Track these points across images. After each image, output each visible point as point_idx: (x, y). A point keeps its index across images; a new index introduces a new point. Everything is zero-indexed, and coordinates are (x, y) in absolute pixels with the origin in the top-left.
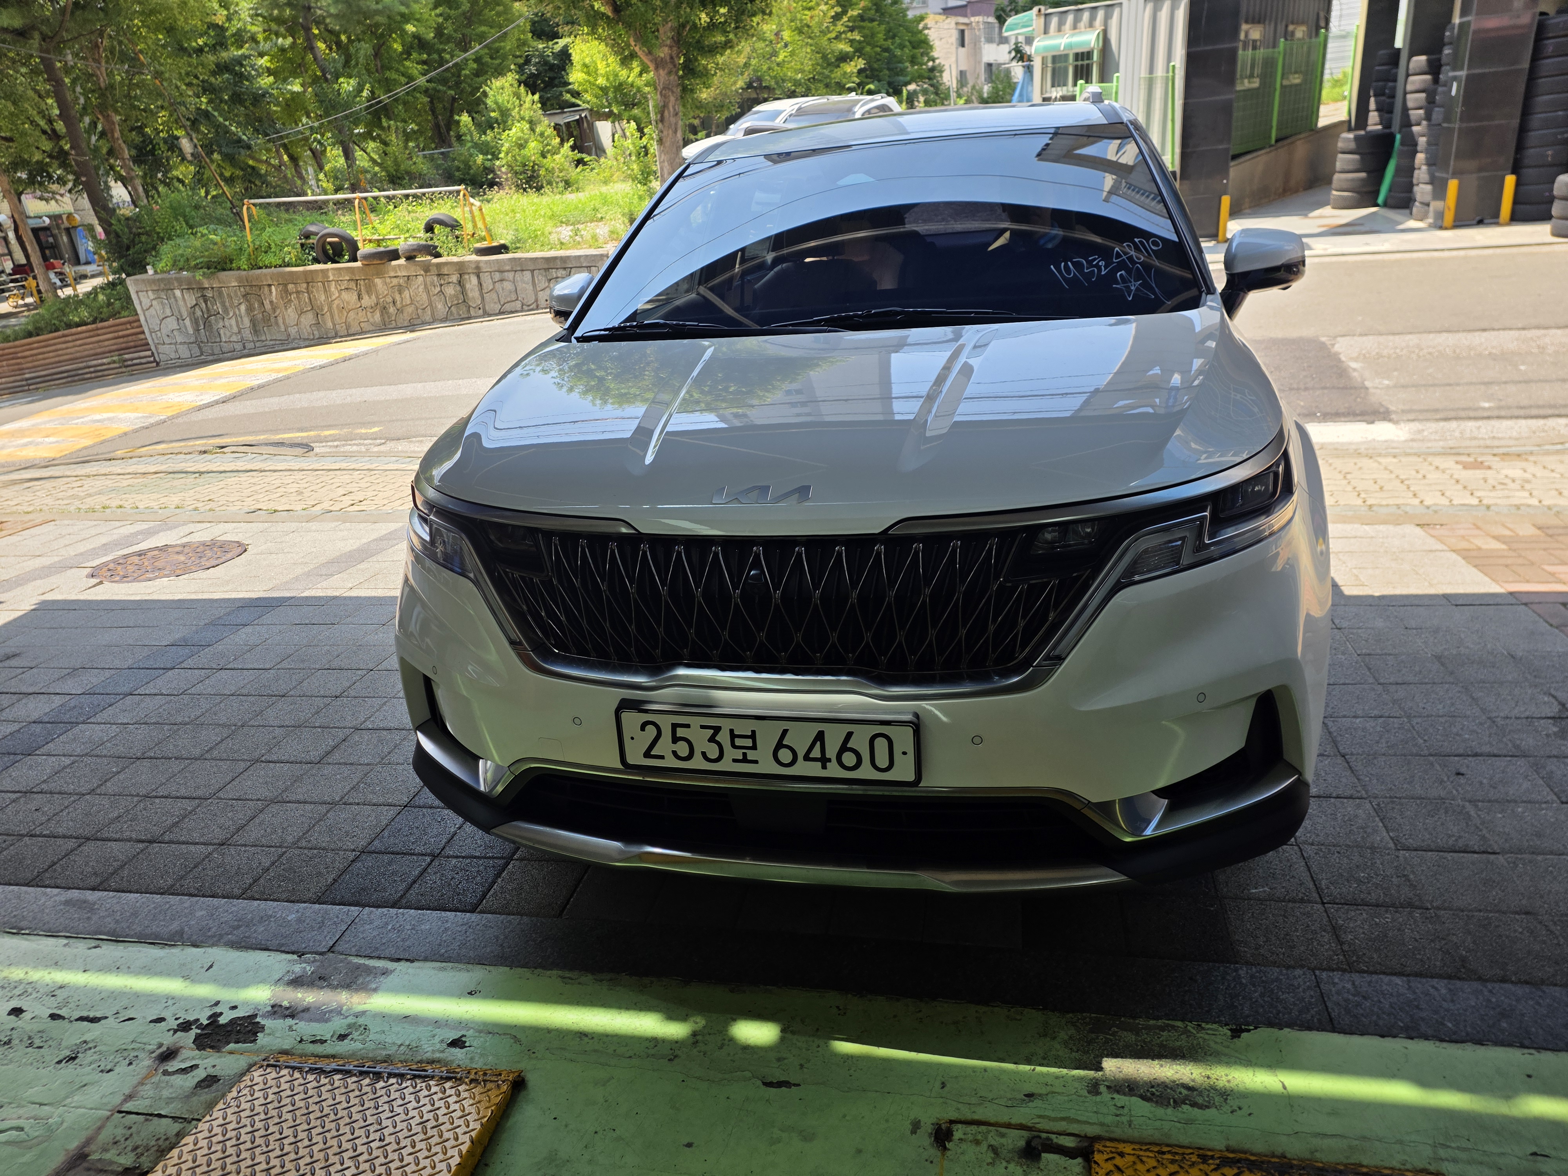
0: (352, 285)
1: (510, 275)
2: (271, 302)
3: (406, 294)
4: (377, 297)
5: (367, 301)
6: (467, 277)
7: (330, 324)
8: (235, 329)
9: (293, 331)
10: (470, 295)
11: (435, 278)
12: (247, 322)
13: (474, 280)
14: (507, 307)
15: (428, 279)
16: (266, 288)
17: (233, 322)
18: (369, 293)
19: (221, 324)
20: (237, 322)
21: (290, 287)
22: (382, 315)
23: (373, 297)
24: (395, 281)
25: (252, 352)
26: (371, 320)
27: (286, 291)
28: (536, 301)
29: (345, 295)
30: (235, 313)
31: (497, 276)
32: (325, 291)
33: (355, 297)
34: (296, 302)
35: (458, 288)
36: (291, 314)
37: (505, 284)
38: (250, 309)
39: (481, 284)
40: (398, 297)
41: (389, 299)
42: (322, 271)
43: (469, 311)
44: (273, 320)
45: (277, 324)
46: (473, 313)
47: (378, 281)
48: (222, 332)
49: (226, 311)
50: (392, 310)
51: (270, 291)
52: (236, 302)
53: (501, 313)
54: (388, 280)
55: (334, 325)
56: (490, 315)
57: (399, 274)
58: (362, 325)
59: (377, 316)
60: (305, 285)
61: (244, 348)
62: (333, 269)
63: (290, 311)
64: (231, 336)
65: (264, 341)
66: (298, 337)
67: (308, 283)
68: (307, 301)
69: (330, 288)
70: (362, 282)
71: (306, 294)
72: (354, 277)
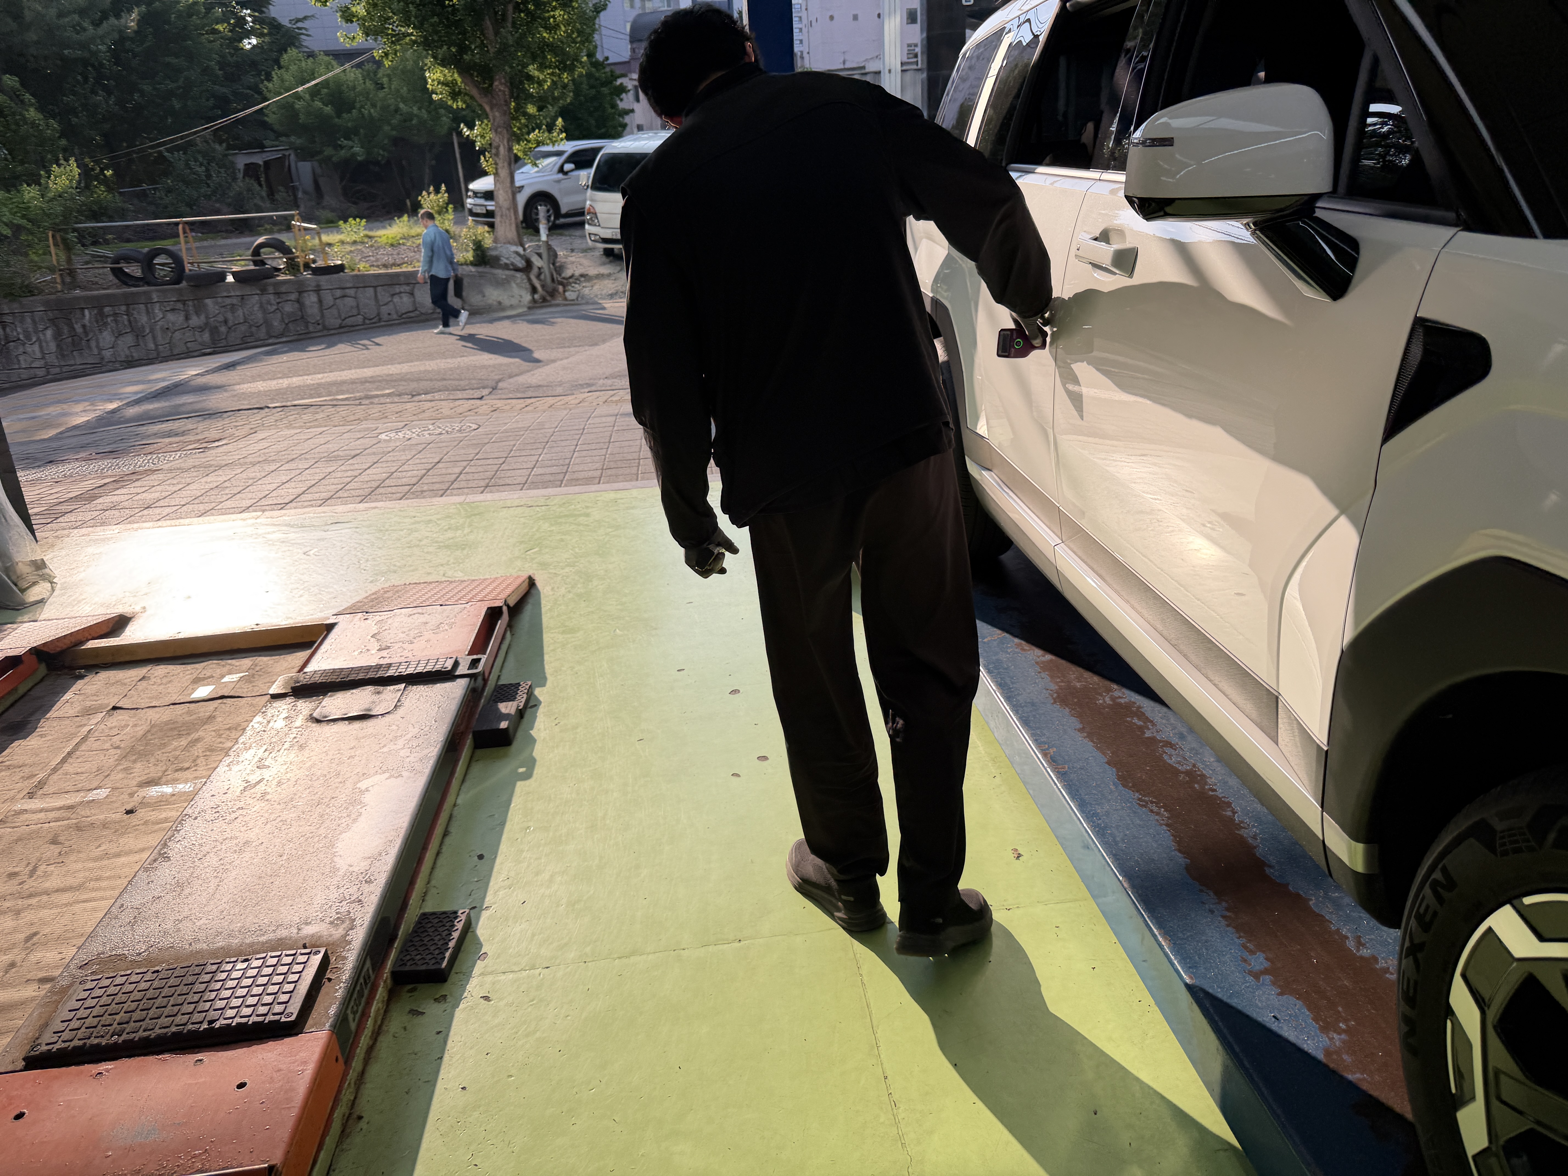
0: (180, 306)
1: (352, 292)
2: (84, 326)
3: (240, 312)
4: (207, 318)
5: (195, 321)
6: (305, 294)
7: (152, 346)
8: (38, 355)
9: (107, 354)
10: (309, 311)
11: (272, 297)
12: (53, 346)
13: (313, 298)
14: (349, 321)
15: (265, 298)
16: (78, 312)
17: (36, 348)
18: (197, 314)
19: (21, 350)
20: (41, 347)
21: (107, 310)
22: (211, 334)
23: (203, 317)
24: (228, 301)
25: (58, 376)
26: (200, 340)
27: (101, 314)
28: (378, 315)
29: (171, 317)
30: (38, 339)
31: (338, 293)
32: (148, 312)
33: (181, 318)
34: (113, 325)
35: (297, 305)
36: (107, 337)
37: (347, 300)
38: (58, 335)
39: (320, 301)
40: (229, 316)
41: (221, 318)
42: (145, 293)
43: (307, 327)
44: (84, 343)
45: (90, 348)
46: (311, 329)
47: (208, 301)
48: (21, 358)
49: (28, 337)
50: (223, 329)
51: (83, 315)
52: (41, 327)
53: (341, 327)
54: (220, 300)
55: (157, 346)
56: (329, 330)
57: (232, 294)
58: (189, 345)
59: (206, 336)
60: (123, 308)
61: (48, 373)
62: (157, 291)
63: (105, 334)
64: (32, 362)
65: (72, 365)
66: (114, 360)
67: (128, 305)
68: (126, 323)
69: (153, 310)
70: (190, 303)
71: (125, 317)
72: (182, 298)
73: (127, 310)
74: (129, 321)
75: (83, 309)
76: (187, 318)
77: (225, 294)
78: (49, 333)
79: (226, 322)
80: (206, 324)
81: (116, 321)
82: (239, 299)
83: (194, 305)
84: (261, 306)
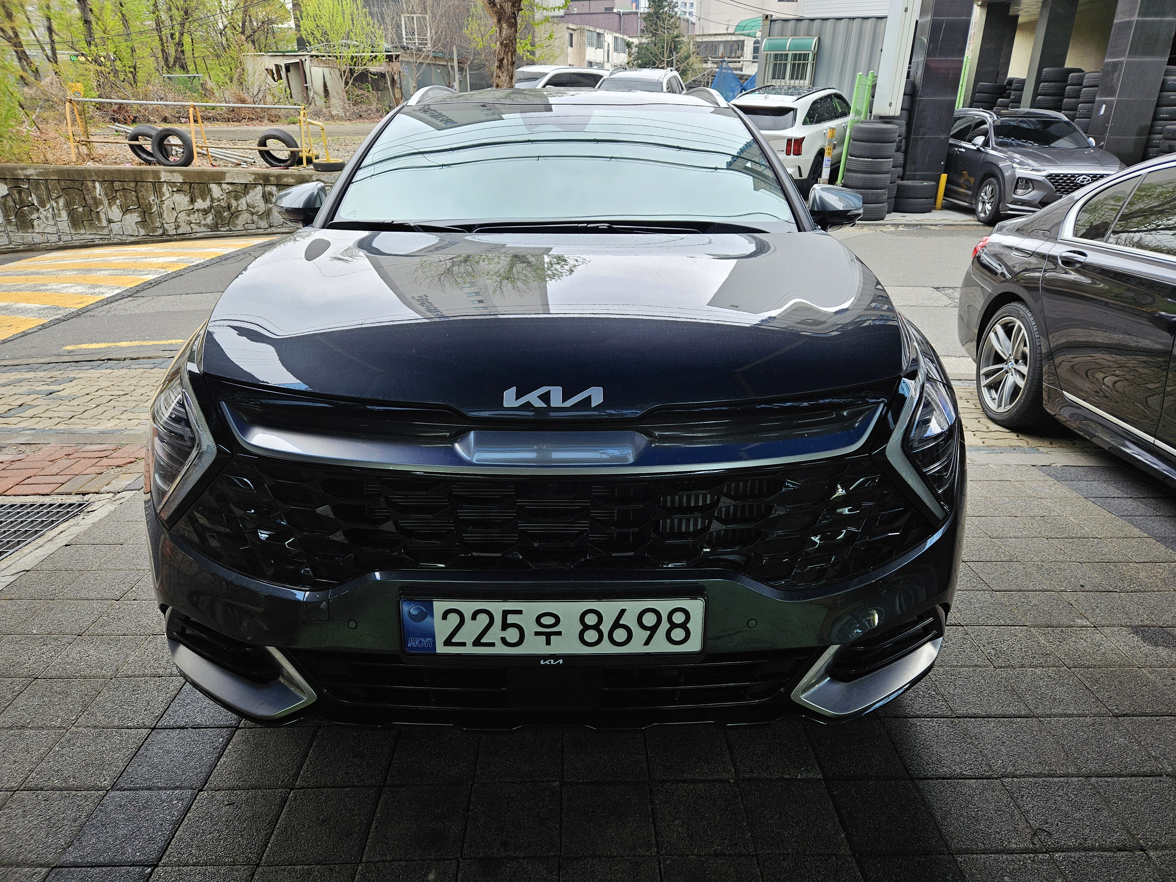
0: (186, 187)
2: (94, 198)
3: (243, 200)
4: (212, 200)
5: (200, 204)
7: (158, 223)
8: (51, 221)
9: (115, 227)
12: (65, 215)
15: (267, 188)
16: (90, 184)
17: (49, 214)
18: (203, 197)
19: (35, 215)
20: (54, 214)
21: (117, 184)
22: (215, 218)
23: (207, 201)
24: (232, 188)
26: (204, 223)
27: (111, 188)
29: (177, 198)
30: (51, 206)
32: (156, 191)
33: (187, 199)
34: (122, 200)
36: (115, 211)
38: (70, 205)
40: (234, 203)
41: (224, 204)
44: (94, 214)
45: (99, 219)
47: (213, 186)
48: (35, 223)
49: (42, 203)
50: (226, 214)
51: (94, 187)
52: (54, 195)
55: (162, 224)
58: (193, 226)
59: (210, 220)
60: (132, 184)
61: (60, 239)
62: (166, 171)
63: (114, 207)
64: (45, 228)
65: (82, 235)
66: (122, 233)
67: (137, 182)
68: (134, 198)
69: (160, 188)
70: (196, 186)
71: (133, 193)
72: (187, 181)
73: (136, 186)
74: (137, 197)
75: (94, 181)
76: (192, 201)
77: (230, 181)
78: (61, 202)
79: (229, 207)
80: (211, 207)
81: (125, 196)
82: (243, 187)
83: (200, 188)
84: (264, 196)
